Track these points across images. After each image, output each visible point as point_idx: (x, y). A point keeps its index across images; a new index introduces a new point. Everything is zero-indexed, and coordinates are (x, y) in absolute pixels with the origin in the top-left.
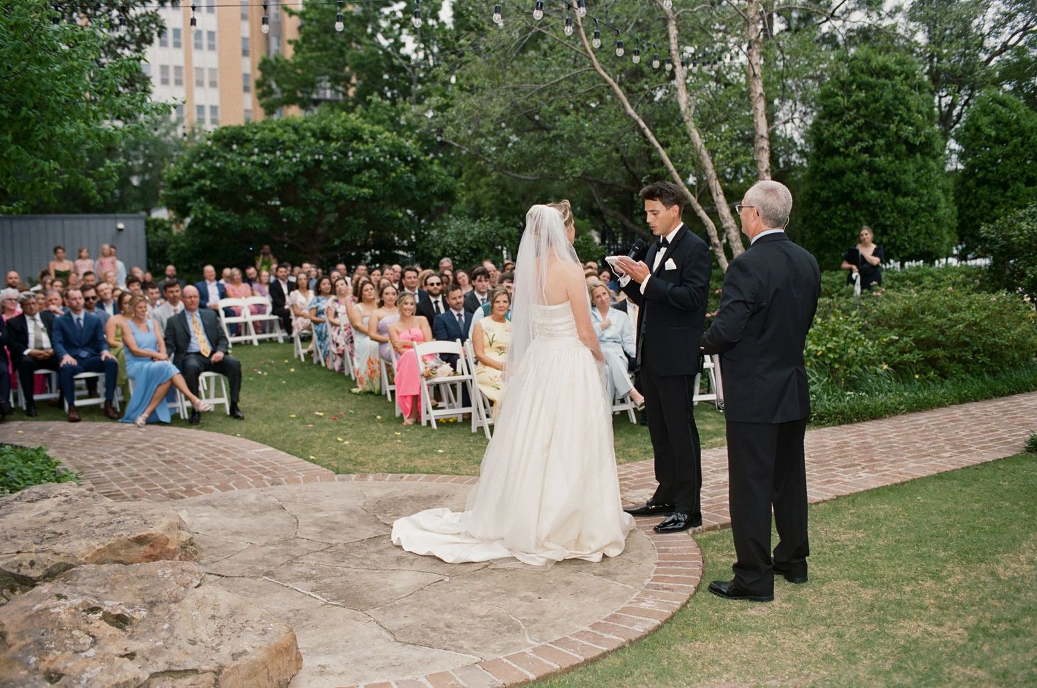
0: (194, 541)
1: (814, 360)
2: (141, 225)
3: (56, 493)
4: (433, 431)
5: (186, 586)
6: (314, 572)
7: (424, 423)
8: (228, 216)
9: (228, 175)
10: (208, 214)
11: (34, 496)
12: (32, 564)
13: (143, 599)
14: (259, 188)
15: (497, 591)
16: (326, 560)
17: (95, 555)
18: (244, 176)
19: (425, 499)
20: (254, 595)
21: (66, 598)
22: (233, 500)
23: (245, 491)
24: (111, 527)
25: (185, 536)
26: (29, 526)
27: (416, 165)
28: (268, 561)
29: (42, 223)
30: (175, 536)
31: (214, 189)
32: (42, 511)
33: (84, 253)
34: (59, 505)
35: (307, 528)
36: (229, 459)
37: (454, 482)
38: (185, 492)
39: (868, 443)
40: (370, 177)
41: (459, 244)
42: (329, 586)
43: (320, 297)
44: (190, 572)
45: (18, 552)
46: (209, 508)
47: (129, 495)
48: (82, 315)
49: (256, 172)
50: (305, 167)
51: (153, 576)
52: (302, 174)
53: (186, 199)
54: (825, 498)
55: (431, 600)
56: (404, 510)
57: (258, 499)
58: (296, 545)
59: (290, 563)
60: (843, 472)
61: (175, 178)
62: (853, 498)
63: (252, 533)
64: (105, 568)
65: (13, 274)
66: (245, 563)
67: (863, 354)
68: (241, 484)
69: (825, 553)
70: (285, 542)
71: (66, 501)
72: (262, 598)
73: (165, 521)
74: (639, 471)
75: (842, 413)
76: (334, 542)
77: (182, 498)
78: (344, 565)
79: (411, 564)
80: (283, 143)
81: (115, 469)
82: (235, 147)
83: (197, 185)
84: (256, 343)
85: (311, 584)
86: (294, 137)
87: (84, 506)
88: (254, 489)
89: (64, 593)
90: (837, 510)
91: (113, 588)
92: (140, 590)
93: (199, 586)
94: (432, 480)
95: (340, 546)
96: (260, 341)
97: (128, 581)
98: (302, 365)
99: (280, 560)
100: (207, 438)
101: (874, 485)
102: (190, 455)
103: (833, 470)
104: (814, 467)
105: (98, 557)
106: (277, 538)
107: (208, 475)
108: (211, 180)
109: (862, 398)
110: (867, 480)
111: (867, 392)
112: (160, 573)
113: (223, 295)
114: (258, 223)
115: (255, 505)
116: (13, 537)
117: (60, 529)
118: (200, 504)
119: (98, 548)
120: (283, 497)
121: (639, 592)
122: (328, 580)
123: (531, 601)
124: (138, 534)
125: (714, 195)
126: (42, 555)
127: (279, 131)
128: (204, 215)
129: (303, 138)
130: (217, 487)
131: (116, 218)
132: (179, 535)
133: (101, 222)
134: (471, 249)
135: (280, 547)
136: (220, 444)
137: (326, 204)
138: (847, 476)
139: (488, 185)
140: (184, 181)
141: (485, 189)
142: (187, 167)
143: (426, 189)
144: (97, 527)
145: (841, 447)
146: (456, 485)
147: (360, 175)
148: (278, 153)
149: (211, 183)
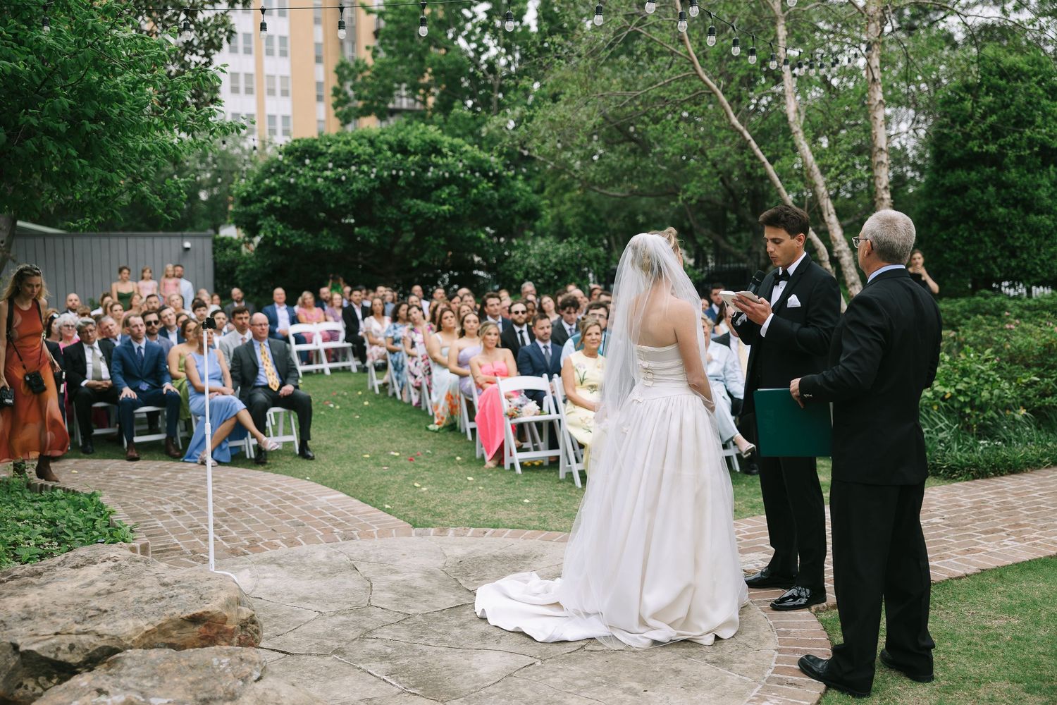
0: (256, 618)
1: (942, 404)
2: (208, 244)
3: (104, 557)
4: (517, 476)
5: (245, 680)
6: (389, 650)
7: (507, 466)
8: (300, 236)
9: (300, 191)
10: (279, 233)
11: (79, 561)
12: (72, 647)
13: (195, 696)
14: (333, 205)
15: (597, 679)
16: (402, 635)
17: (143, 637)
18: (317, 193)
19: (511, 560)
20: (322, 678)
21: (107, 693)
22: (300, 557)
23: (315, 547)
24: (163, 603)
25: (245, 613)
26: (70, 600)
27: (498, 180)
28: (337, 635)
29: (105, 241)
30: (235, 613)
31: (284, 206)
32: (87, 581)
33: (147, 274)
34: (106, 572)
35: (382, 594)
36: (297, 507)
37: (543, 539)
38: (248, 547)
39: (1010, 503)
40: (449, 194)
41: (543, 266)
42: (405, 668)
43: (397, 325)
44: (250, 663)
45: (57, 634)
46: (274, 567)
47: (188, 551)
48: (143, 344)
49: (329, 188)
50: (381, 182)
51: (208, 666)
52: (378, 190)
53: (256, 217)
54: (968, 572)
55: (523, 690)
56: (488, 572)
57: (328, 557)
58: (369, 615)
59: (362, 638)
60: (986, 540)
61: (245, 194)
62: (1000, 573)
63: (320, 599)
64: (154, 654)
65: (73, 296)
66: (313, 636)
67: (999, 397)
68: (310, 539)
69: (976, 645)
70: (357, 610)
71: (114, 567)
72: (331, 683)
73: (224, 595)
74: (749, 530)
75: (976, 466)
76: (411, 611)
77: (245, 554)
78: (422, 641)
79: (498, 642)
80: (358, 156)
81: (174, 518)
82: (307, 161)
83: (267, 201)
84: (328, 372)
85: (386, 665)
86: (370, 150)
87: (135, 576)
88: (324, 545)
89: (106, 688)
90: (983, 588)
91: (161, 680)
92: (192, 683)
93: (259, 679)
94: (517, 536)
95: (419, 618)
96: (332, 370)
97: (180, 672)
98: (377, 397)
99: (351, 634)
100: (274, 482)
101: (1025, 557)
102: (255, 501)
103: (970, 536)
104: (950, 532)
105: (146, 641)
106: (348, 606)
107: (274, 526)
108: (282, 196)
109: (998, 448)
110: (1013, 550)
111: (1004, 441)
112: (215, 661)
113: (294, 320)
114: (332, 243)
115: (325, 564)
116: (52, 614)
117: (105, 604)
118: (265, 562)
119: (147, 629)
120: (354, 556)
121: (760, 687)
122: (405, 661)
123: (636, 694)
124: (193, 612)
125: (825, 215)
126: (83, 637)
127: (354, 144)
128: (274, 233)
129: (379, 151)
130: (283, 541)
131: (183, 236)
132: (239, 611)
133: (166, 241)
134: (557, 272)
135: (352, 617)
136: (287, 489)
137: (403, 223)
138: (991, 544)
139: (572, 200)
140: (254, 198)
141: (569, 205)
142: (257, 182)
143: (509, 206)
144: (147, 602)
145: (979, 506)
146: (545, 543)
147: (439, 192)
148: (353, 168)
149: (281, 200)
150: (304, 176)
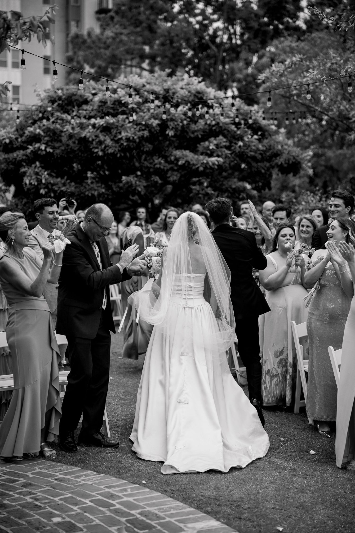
9: (64, 139)
10: (44, 181)
14: (100, 154)
18: (84, 141)
27: (263, 133)
31: (49, 154)
40: (217, 145)
49: (97, 136)
50: (150, 131)
52: (147, 139)
53: (18, 164)
61: (7, 141)
83: (31, 149)
86: (137, 99)
108: (46, 144)
129: (146, 101)
137: (170, 172)
140: (16, 144)
142: (20, 129)
143: (269, 159)
147: (207, 143)
148: (121, 117)
149: (46, 148)
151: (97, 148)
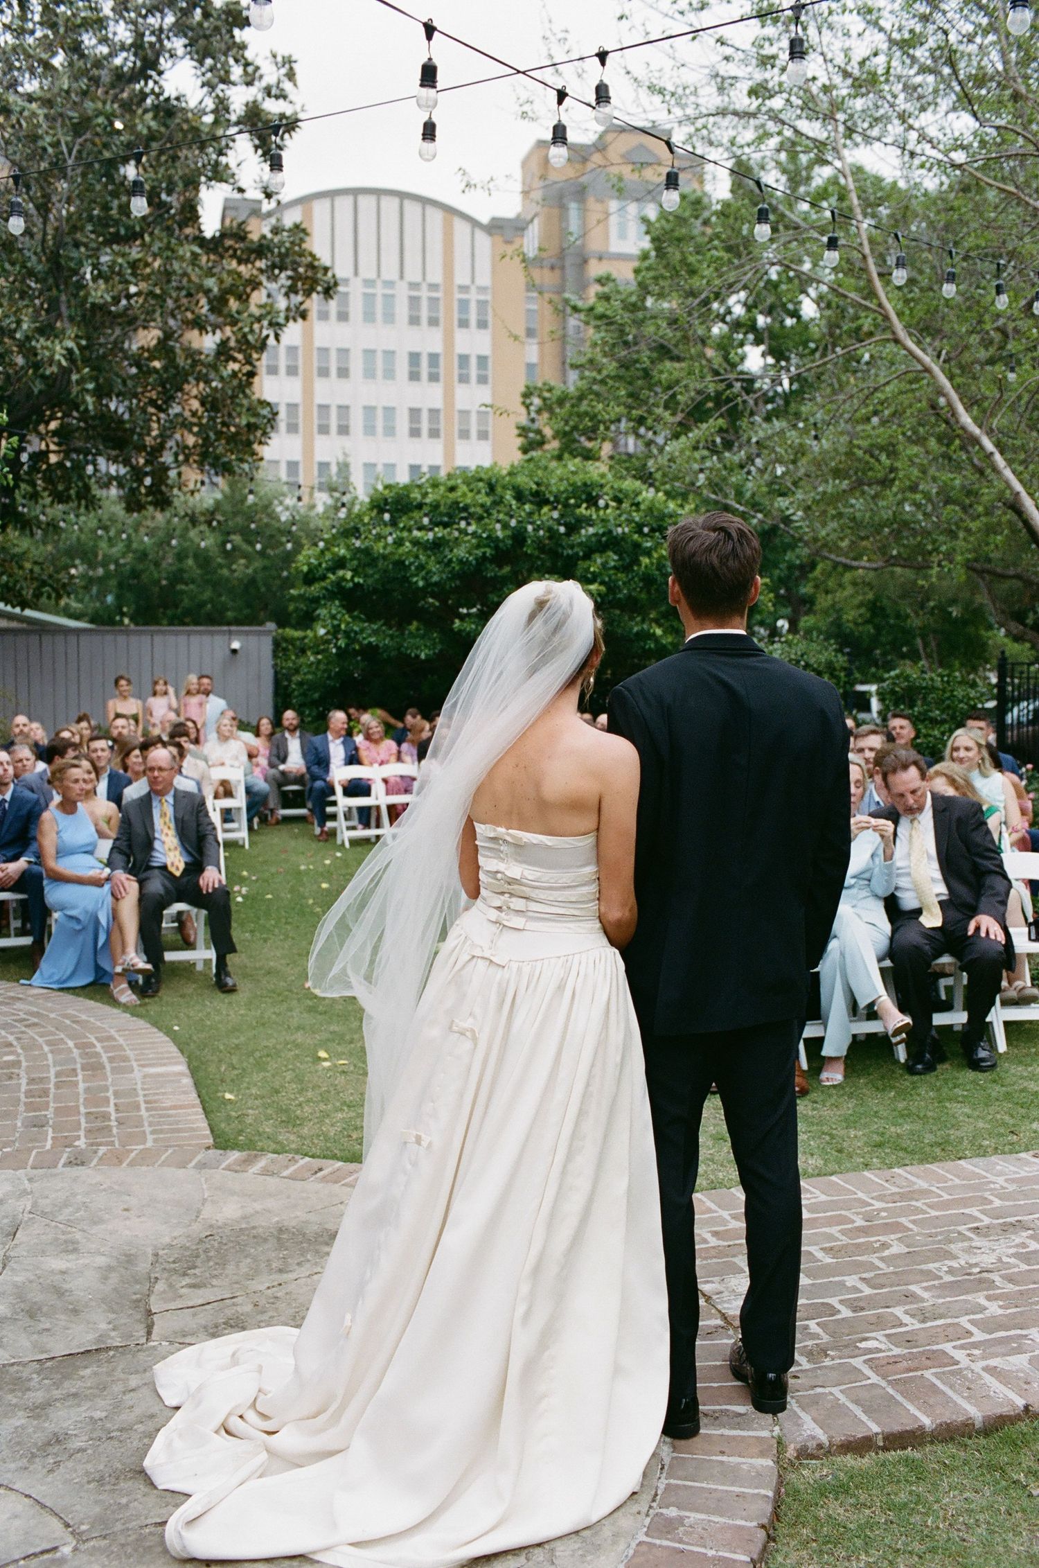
2: (266, 645)
8: (375, 632)
14: (421, 584)
18: (400, 564)
31: (357, 585)
33: (160, 688)
36: (83, 1086)
48: (8, 794)
49: (417, 557)
50: (497, 548)
68: (17, 1157)
80: (466, 509)
83: (333, 577)
86: (486, 499)
88: (24, 1171)
108: (355, 572)
113: (352, 758)
127: (463, 490)
129: (498, 502)
131: (230, 632)
133: (206, 639)
136: (114, 1048)
140: (317, 573)
142: (325, 551)
147: (588, 563)
149: (353, 577)
150: (384, 540)
151: (417, 575)
